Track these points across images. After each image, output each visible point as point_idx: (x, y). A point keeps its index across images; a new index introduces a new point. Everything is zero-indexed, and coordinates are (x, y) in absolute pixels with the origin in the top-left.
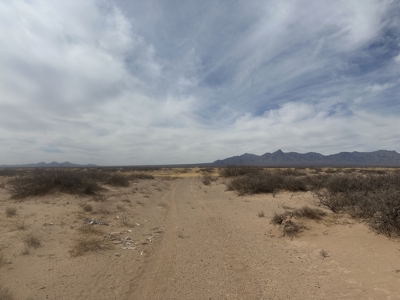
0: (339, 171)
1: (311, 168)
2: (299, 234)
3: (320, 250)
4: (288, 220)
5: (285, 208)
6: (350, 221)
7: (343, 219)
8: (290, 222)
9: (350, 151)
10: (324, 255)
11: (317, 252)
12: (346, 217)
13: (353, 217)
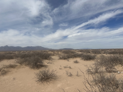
0: (26, 52)
1: (18, 51)
2: (6, 74)
3: (13, 78)
4: (3, 70)
5: (4, 66)
6: (24, 67)
7: (22, 66)
8: (4, 70)
9: (30, 46)
10: (14, 79)
11: (12, 79)
12: (24, 66)
13: (26, 65)
